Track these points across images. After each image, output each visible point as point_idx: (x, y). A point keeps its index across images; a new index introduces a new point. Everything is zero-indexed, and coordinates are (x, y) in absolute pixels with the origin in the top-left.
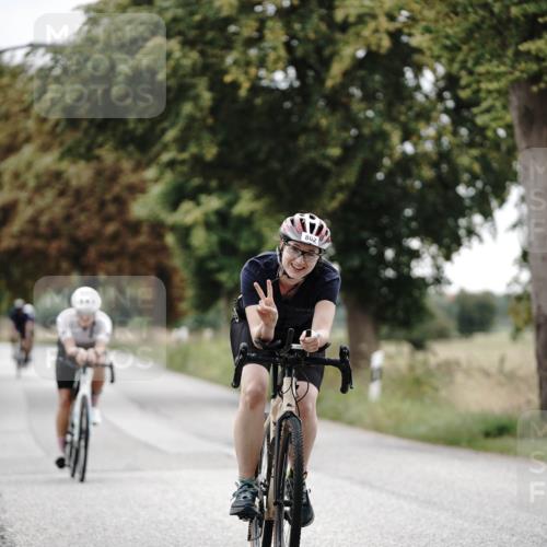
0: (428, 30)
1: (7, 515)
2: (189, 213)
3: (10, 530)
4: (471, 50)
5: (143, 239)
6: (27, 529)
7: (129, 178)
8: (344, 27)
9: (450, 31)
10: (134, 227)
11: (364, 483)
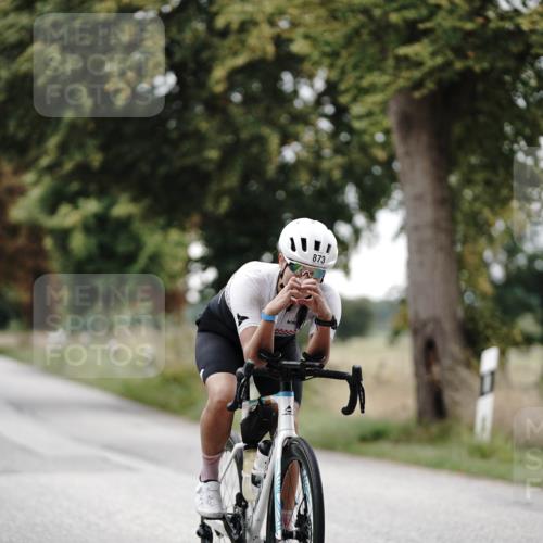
0: (307, 37)
2: (68, 217)
4: (350, 55)
5: (21, 241)
7: (10, 181)
8: (224, 33)
9: (328, 37)
10: (14, 230)
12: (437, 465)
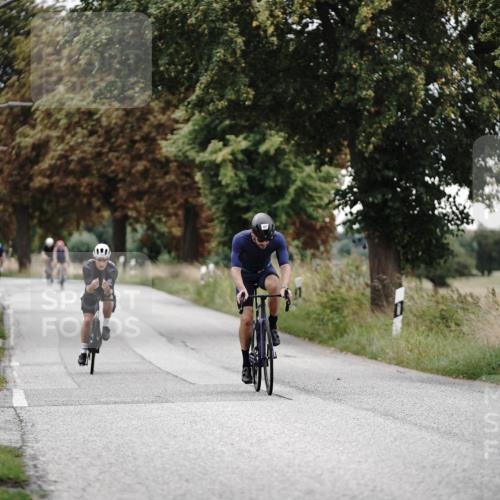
1: (39, 445)
2: (217, 152)
3: (41, 458)
5: (171, 178)
6: (60, 458)
11: (386, 414)
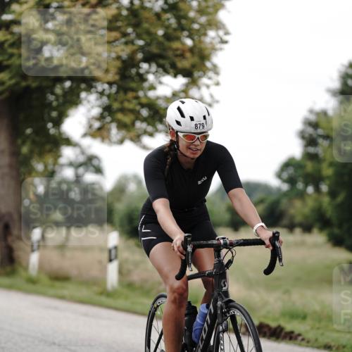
12: (10, 287)
